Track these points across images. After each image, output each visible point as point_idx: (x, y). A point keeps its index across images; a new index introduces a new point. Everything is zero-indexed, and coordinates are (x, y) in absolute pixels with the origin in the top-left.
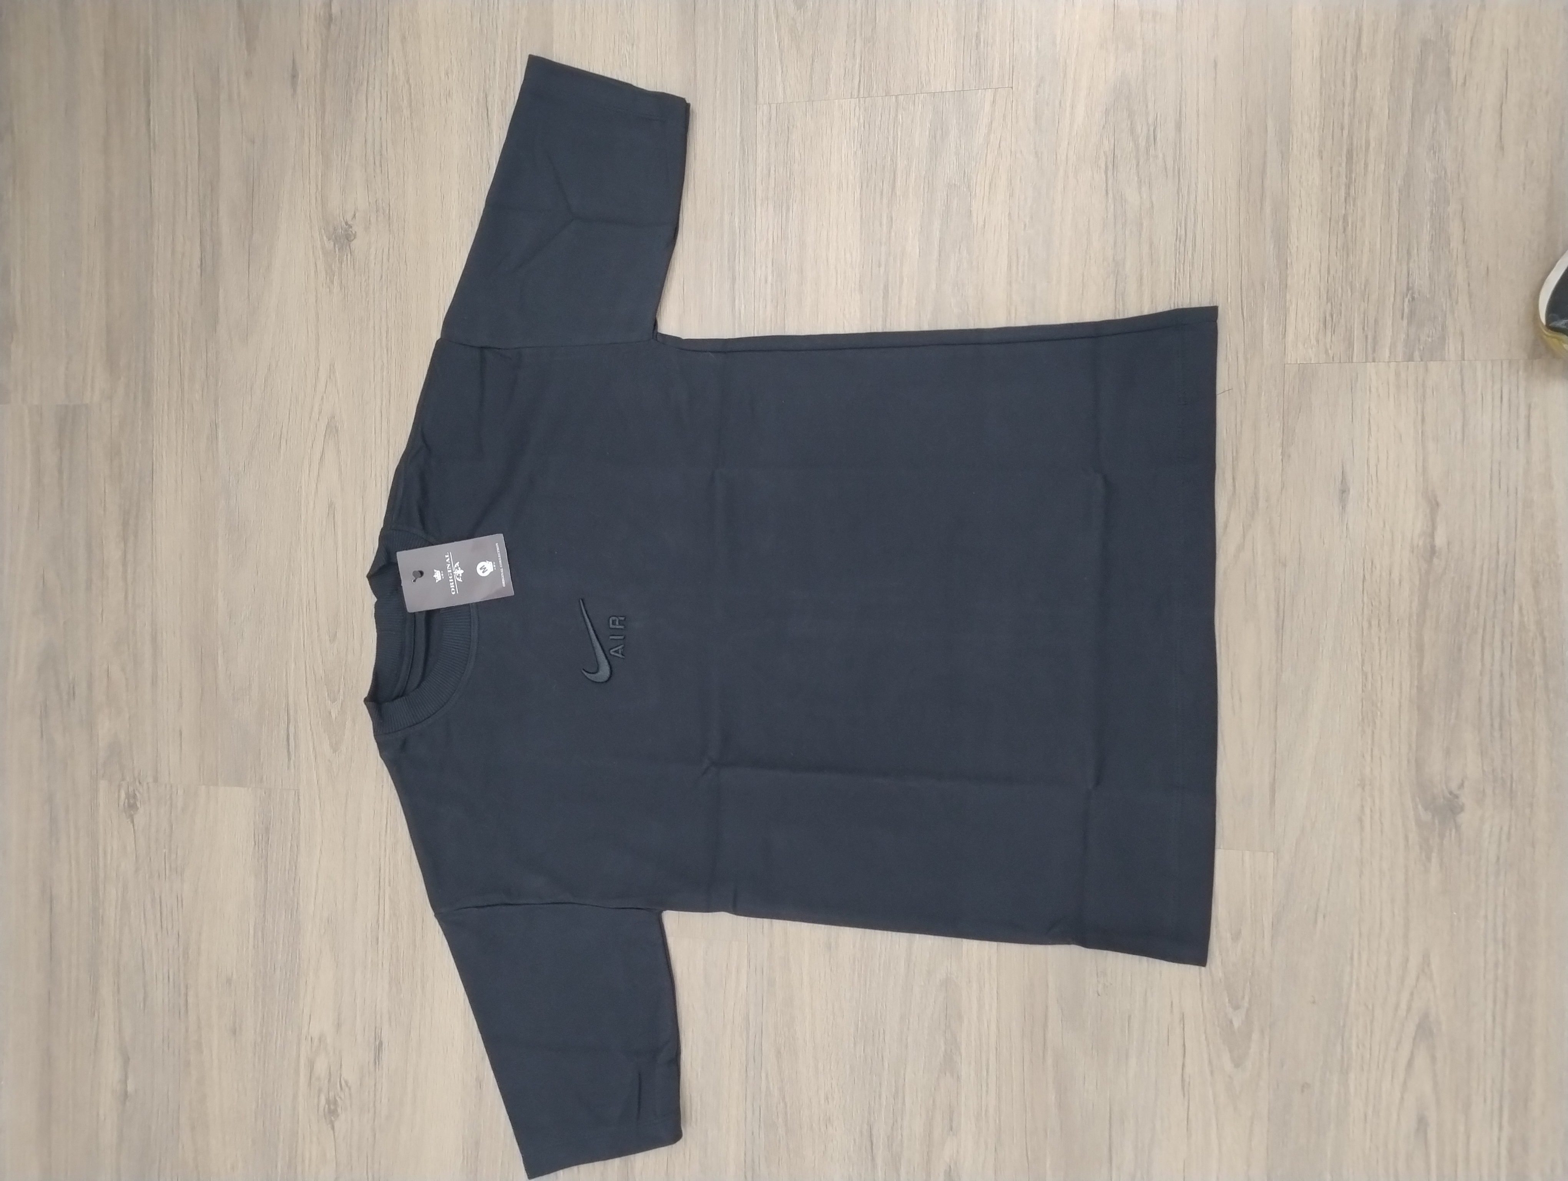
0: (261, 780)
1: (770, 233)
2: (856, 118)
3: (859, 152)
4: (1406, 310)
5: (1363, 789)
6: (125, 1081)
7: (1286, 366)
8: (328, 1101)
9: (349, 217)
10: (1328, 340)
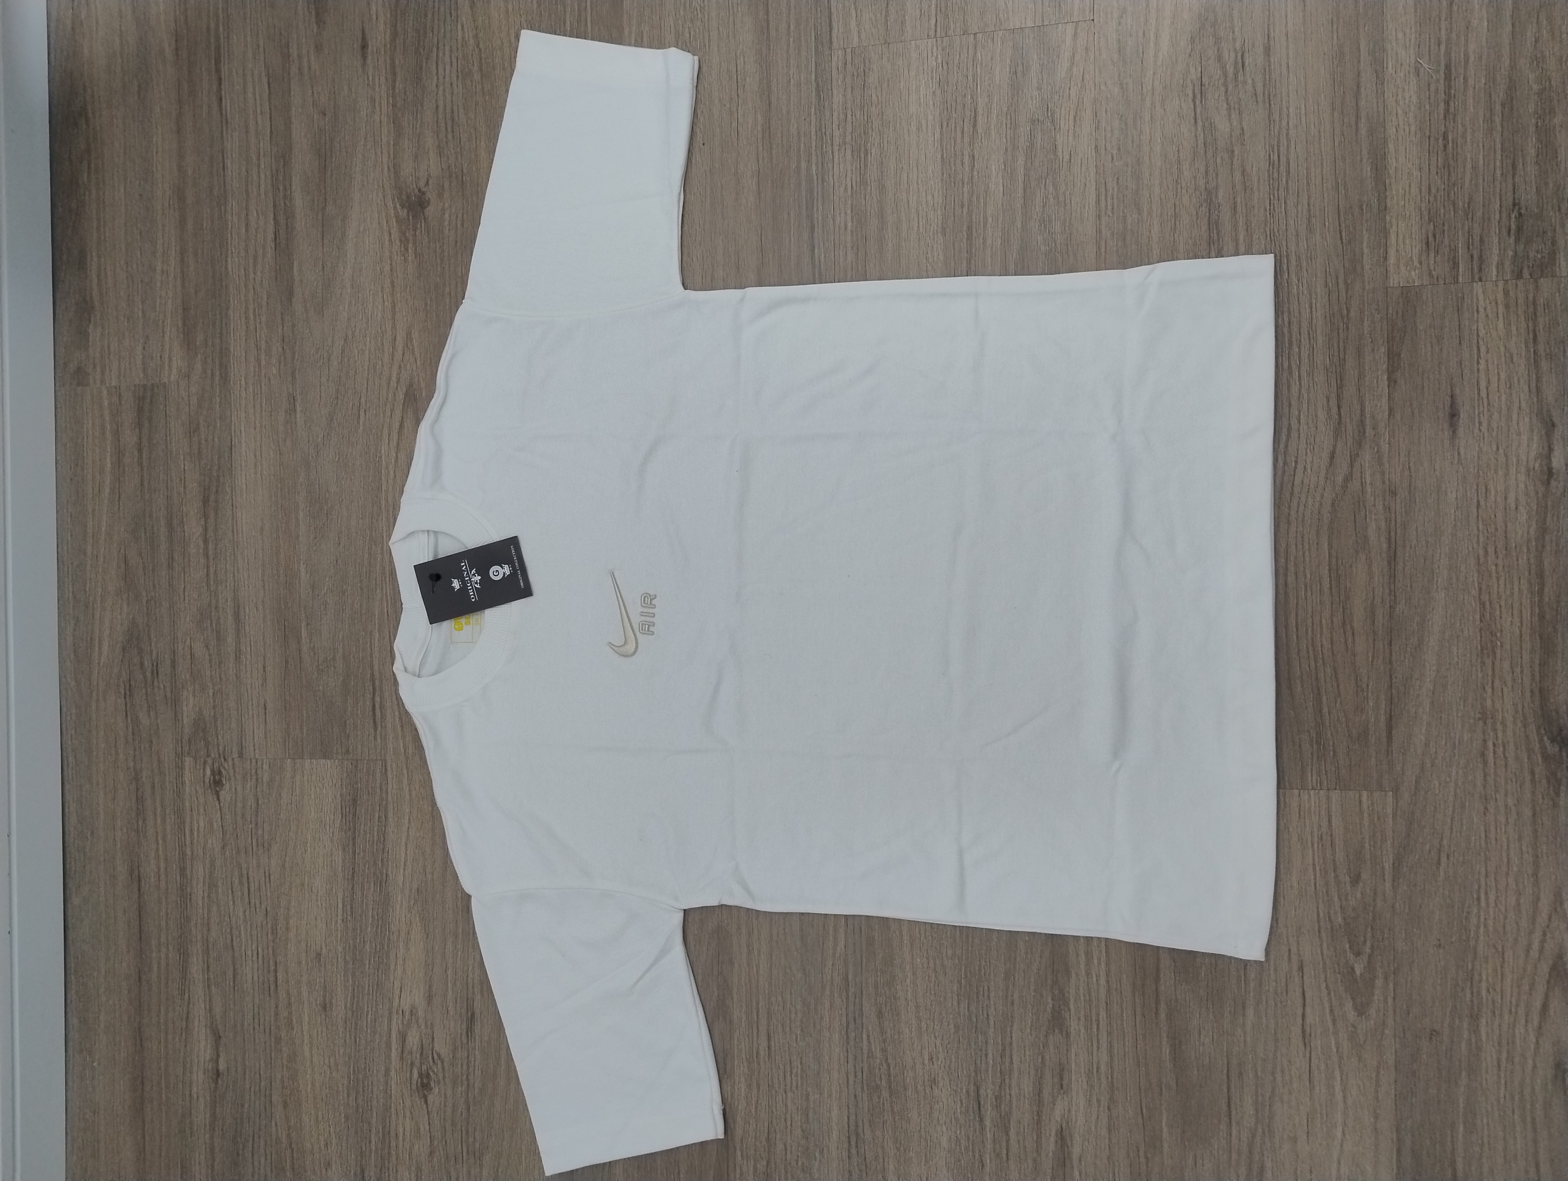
0: (348, 752)
1: (849, 179)
2: (934, 58)
3: (938, 92)
4: (1513, 227)
5: (1485, 723)
6: (216, 1059)
7: (1389, 289)
8: (421, 1075)
9: (422, 184)
10: (1432, 262)
